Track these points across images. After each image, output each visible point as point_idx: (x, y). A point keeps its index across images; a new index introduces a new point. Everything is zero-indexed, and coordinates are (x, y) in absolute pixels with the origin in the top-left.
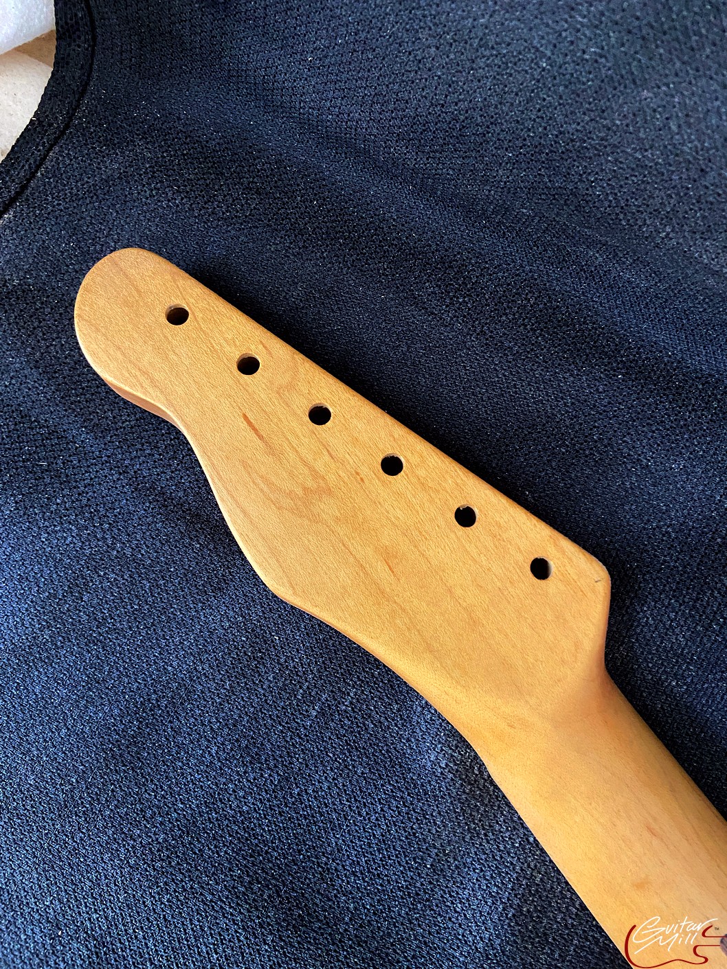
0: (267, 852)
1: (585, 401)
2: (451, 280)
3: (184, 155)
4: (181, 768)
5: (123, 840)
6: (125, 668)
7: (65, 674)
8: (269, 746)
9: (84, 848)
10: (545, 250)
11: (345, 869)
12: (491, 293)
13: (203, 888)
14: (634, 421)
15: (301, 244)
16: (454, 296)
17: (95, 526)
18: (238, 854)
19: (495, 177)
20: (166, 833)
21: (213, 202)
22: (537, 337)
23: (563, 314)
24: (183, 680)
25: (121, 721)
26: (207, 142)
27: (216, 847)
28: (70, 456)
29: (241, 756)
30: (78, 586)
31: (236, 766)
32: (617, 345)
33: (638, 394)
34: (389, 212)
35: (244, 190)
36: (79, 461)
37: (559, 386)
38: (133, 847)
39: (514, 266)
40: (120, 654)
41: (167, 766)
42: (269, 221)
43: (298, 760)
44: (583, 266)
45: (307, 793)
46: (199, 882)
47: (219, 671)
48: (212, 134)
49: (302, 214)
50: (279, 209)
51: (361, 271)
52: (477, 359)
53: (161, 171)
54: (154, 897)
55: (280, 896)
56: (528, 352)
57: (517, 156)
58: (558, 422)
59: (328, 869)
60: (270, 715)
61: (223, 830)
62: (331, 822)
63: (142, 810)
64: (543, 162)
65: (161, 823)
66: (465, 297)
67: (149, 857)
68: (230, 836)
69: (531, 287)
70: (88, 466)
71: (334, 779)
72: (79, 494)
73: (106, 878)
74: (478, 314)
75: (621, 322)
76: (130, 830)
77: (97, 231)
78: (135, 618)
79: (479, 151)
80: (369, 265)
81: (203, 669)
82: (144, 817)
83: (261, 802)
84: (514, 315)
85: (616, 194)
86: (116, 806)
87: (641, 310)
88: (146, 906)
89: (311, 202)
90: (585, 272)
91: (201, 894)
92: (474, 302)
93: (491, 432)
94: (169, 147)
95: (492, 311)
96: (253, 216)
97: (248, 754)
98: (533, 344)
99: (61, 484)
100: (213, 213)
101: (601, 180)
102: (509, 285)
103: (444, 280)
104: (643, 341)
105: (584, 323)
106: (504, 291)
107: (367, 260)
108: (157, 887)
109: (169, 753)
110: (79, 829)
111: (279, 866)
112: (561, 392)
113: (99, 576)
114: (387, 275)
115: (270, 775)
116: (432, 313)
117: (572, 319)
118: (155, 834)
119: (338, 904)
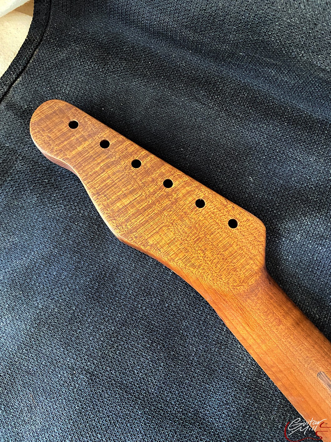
0: (157, 331)
1: (272, 136)
2: (211, 89)
3: (93, 47)
4: (118, 300)
5: (97, 331)
6: (90, 262)
7: (65, 266)
8: (153, 288)
9: (82, 336)
10: (250, 72)
11: (190, 335)
12: (229, 93)
13: (133, 346)
14: (293, 142)
15: (146, 80)
16: (213, 96)
17: (71, 204)
18: (145, 332)
19: (228, 39)
20: (115, 327)
21: (107, 65)
22: (250, 110)
23: (260, 100)
24: (115, 265)
25: (91, 283)
26: (102, 41)
27: (136, 330)
28: (57, 177)
29: (142, 293)
30: (67, 230)
31: (141, 297)
32: (283, 111)
33: (294, 130)
34: (182, 64)
35: (119, 59)
36: (61, 179)
37: (261, 130)
38: (102, 333)
39: (237, 81)
40: (88, 256)
41: (112, 300)
42: (131, 71)
43: (166, 293)
44: (266, 78)
45: (171, 306)
46: (131, 344)
47: (129, 260)
48: (104, 38)
49: (145, 67)
50: (135, 66)
51: (172, 89)
52: (225, 122)
53: (84, 54)
54: (113, 352)
55: (165, 347)
56: (246, 117)
57: (238, 28)
58: (261, 145)
59: (183, 335)
60: (153, 276)
61: (138, 323)
62: (182, 316)
63: (103, 318)
64: (249, 29)
65: (112, 323)
66: (218, 96)
67: (109, 336)
68: (141, 325)
69: (245, 89)
70: (65, 181)
71: (182, 299)
72: (63, 192)
73: (92, 347)
74: (224, 102)
75: (284, 101)
76: (99, 327)
77: (58, 82)
78: (92, 241)
79: (221, 28)
80: (176, 86)
81: (123, 260)
82: (105, 321)
83: (153, 311)
84: (239, 101)
85: (280, 39)
86: (93, 318)
87: (292, 95)
88: (110, 357)
89: (148, 62)
90: (267, 80)
91: (132, 349)
92: (222, 97)
93: (234, 153)
94: (86, 45)
95: (230, 101)
96: (125, 70)
97: (145, 292)
98: (248, 113)
99: (54, 188)
100: (108, 70)
101: (274, 34)
102: (235, 89)
103: (208, 89)
104: (294, 108)
105: (269, 103)
106: (234, 92)
107: (174, 84)
108: (114, 348)
109: (112, 295)
110: (78, 328)
111: (163, 335)
112: (261, 132)
113: (76, 225)
114: (184, 90)
115: (155, 300)
116: (204, 104)
117: (264, 102)
118: (110, 327)
119: (189, 348)
